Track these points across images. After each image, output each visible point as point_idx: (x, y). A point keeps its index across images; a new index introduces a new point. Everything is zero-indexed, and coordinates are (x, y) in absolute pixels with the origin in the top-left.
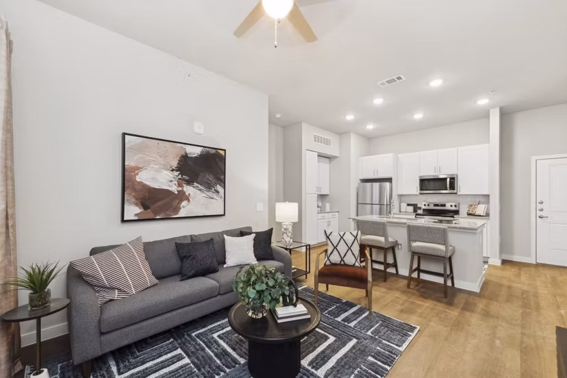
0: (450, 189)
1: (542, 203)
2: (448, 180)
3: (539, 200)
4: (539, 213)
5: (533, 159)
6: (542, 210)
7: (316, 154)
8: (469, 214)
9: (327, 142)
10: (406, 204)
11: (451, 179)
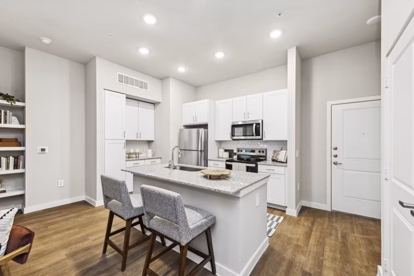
0: (256, 135)
1: (336, 149)
2: (254, 125)
3: (334, 146)
4: (334, 160)
5: (329, 104)
6: (336, 156)
7: (125, 96)
8: (273, 160)
9: (143, 86)
10: (223, 150)
11: (256, 124)
